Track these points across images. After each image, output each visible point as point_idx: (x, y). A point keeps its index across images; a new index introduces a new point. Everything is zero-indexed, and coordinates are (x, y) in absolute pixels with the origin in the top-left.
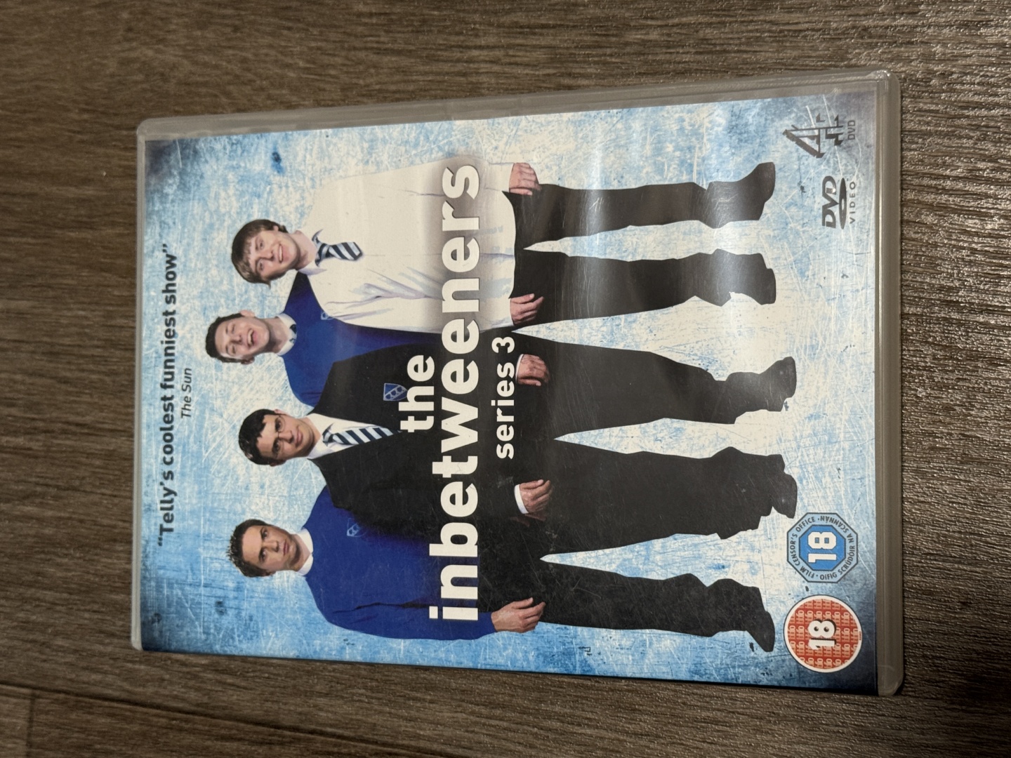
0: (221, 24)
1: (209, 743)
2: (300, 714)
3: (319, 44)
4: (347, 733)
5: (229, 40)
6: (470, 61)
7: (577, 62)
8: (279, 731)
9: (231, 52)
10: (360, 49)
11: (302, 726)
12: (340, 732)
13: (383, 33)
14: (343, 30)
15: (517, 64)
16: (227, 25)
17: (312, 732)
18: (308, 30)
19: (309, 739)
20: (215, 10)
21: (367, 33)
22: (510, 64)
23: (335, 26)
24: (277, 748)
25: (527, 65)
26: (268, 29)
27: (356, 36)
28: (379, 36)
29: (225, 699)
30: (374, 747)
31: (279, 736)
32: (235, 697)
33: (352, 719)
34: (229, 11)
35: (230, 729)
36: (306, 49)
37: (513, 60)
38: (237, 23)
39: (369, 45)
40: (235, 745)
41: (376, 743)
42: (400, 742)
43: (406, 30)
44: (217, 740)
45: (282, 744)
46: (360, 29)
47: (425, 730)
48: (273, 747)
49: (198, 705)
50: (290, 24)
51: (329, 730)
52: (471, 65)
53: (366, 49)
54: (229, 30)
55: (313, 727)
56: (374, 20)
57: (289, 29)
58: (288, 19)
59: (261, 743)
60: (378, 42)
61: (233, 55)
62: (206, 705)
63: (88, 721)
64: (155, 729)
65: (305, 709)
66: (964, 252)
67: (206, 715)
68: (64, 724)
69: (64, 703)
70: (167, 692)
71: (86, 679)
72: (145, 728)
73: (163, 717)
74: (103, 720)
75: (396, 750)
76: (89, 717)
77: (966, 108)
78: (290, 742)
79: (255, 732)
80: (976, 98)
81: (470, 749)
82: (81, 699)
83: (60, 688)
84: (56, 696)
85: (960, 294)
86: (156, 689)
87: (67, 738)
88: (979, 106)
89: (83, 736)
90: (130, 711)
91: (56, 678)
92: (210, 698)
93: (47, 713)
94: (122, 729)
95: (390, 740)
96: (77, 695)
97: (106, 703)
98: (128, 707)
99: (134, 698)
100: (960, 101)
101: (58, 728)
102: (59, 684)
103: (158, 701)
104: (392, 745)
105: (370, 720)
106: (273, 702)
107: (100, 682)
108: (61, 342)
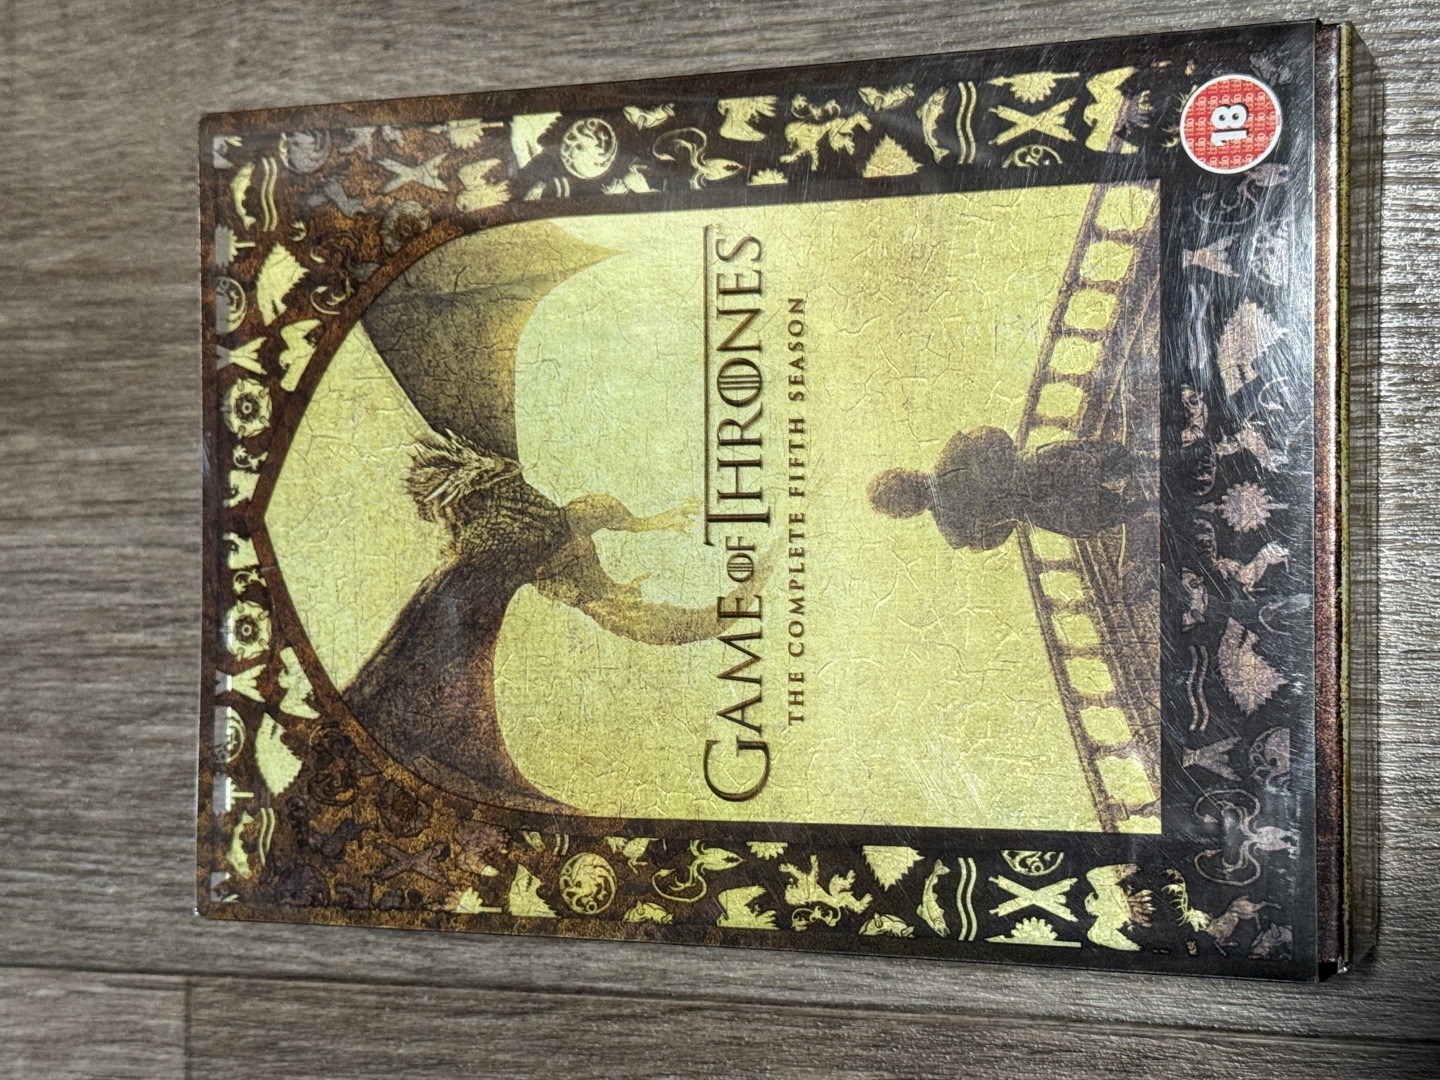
0: (367, 41)
1: (437, 1022)
2: (560, 967)
3: (504, 53)
4: (627, 987)
5: (380, 61)
6: (711, 53)
7: (858, 38)
8: (534, 995)
9: (383, 77)
10: (561, 53)
11: (565, 984)
12: (618, 986)
13: (589, 29)
14: (534, 30)
15: (776, 50)
16: (375, 42)
17: (580, 991)
18: (485, 36)
19: (576, 1001)
20: (356, 23)
21: (567, 30)
22: (768, 50)
23: (522, 26)
24: (533, 1019)
25: (792, 49)
26: (431, 41)
27: (553, 37)
28: (584, 33)
29: (454, 958)
30: (667, 1002)
31: (535, 1002)
32: (467, 956)
33: (633, 968)
34: (376, 23)
35: (466, 999)
36: (485, 62)
37: (771, 44)
38: (389, 37)
39: (571, 47)
40: (474, 1021)
41: (669, 996)
42: (702, 991)
43: (620, 20)
44: (448, 1016)
45: (538, 1012)
46: (557, 26)
47: (734, 970)
48: (528, 1017)
49: (418, 971)
50: (461, 31)
51: (603, 985)
52: (715, 59)
53: (569, 52)
54: (378, 47)
55: (580, 984)
56: (576, 12)
57: (460, 37)
58: (457, 24)
59: (512, 1014)
60: (583, 42)
61: (387, 81)
62: (429, 971)
63: (268, 1011)
64: (360, 1011)
65: (568, 960)
66: (1418, 236)
67: (430, 984)
68: (233, 1019)
69: (231, 989)
70: (372, 959)
71: (258, 953)
72: (347, 1011)
73: (372, 993)
74: (289, 1007)
75: (698, 1003)
76: (268, 1005)
77: (1401, 40)
78: (550, 1008)
79: (502, 1000)
80: (1412, 26)
81: (800, 989)
82: (254, 981)
83: (225, 969)
84: (220, 981)
85: (1417, 292)
86: (358, 956)
87: (240, 1038)
88: (1417, 35)
89: (262, 1032)
90: (325, 990)
91: (218, 956)
92: (433, 960)
93: (210, 1006)
94: (315, 1017)
95: (689, 991)
96: (250, 976)
97: (291, 984)
98: (321, 985)
99: (329, 971)
100: (1391, 32)
101: (226, 1025)
102: (223, 964)
103: (362, 971)
104: (692, 997)
105: (658, 966)
106: (522, 955)
107: (280, 955)
108: (184, 496)
